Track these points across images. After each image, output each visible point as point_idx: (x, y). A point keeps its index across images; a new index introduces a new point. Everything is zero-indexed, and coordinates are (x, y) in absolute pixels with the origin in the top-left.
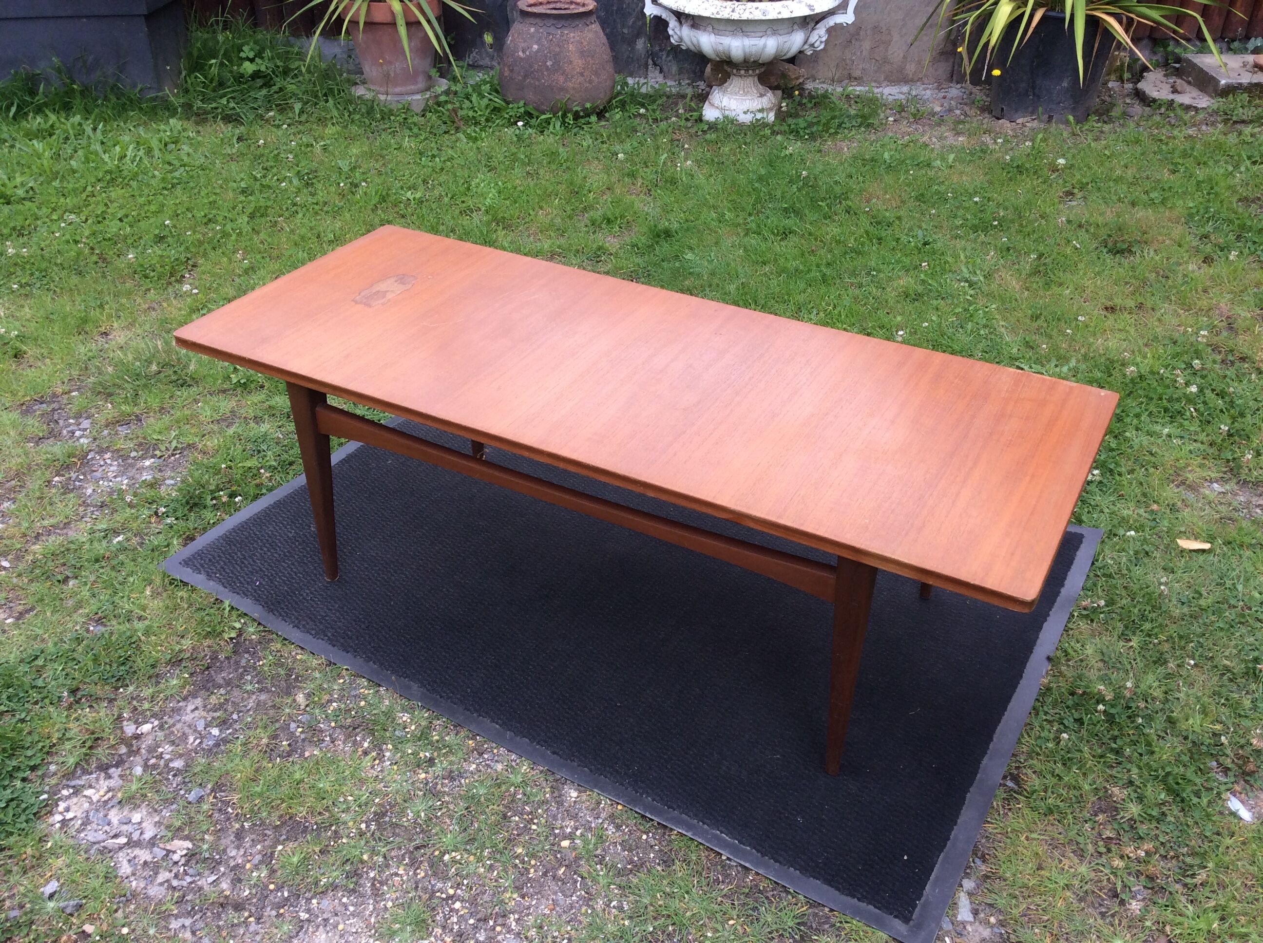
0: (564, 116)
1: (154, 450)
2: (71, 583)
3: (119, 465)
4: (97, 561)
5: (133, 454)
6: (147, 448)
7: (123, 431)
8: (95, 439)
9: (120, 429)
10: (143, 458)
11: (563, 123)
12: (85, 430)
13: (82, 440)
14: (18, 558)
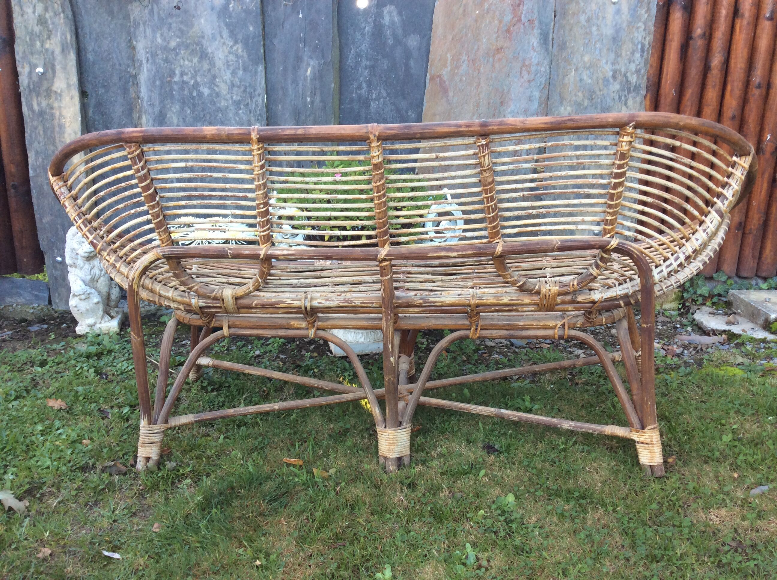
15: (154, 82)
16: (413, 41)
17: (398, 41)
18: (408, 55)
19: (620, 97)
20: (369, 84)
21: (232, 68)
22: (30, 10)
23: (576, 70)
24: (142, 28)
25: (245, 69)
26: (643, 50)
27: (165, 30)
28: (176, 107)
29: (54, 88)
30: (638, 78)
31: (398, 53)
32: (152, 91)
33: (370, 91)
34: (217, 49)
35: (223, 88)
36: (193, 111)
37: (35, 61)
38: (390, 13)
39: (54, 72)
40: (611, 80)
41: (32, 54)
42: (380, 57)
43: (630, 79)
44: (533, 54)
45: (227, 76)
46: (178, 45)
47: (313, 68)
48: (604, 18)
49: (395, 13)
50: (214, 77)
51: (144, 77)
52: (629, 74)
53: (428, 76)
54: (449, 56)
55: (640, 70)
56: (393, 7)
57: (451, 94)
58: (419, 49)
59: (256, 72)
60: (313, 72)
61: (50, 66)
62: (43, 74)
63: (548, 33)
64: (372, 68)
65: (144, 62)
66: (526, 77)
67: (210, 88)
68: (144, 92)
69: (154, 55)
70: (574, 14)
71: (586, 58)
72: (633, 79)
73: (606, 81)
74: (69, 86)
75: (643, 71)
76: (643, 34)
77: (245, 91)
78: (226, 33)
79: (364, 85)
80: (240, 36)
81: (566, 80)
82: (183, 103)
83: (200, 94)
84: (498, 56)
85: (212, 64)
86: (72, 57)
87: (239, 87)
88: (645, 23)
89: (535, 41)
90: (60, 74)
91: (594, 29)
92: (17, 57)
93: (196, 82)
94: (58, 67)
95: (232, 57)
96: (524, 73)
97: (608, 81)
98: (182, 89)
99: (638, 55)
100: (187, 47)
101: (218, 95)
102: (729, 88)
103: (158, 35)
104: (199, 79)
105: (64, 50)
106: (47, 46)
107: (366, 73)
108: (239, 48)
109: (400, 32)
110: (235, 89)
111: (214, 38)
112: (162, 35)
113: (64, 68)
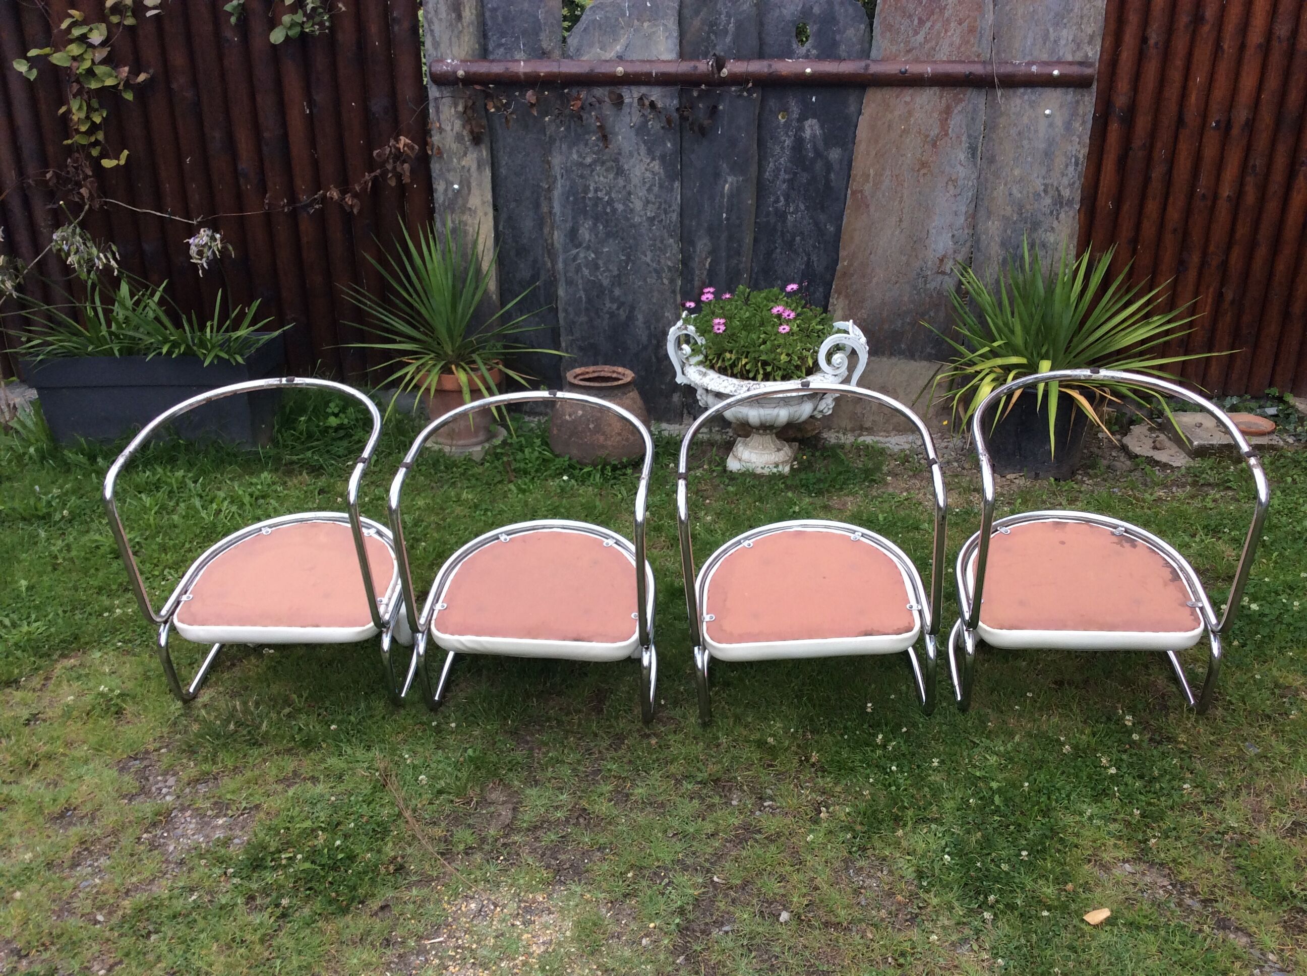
0: (603, 469)
1: (227, 809)
2: (153, 937)
3: (197, 823)
4: (175, 917)
5: (209, 813)
6: (221, 807)
7: (202, 789)
8: (178, 797)
9: (199, 787)
10: (217, 816)
11: (603, 473)
12: (170, 787)
13: (168, 798)
14: (110, 913)
15: (568, 198)
16: (834, 154)
17: (818, 154)
18: (829, 167)
19: (1052, 212)
20: (787, 197)
21: (647, 185)
22: (448, 128)
23: (1005, 185)
24: (558, 143)
25: (661, 187)
26: (1077, 164)
27: (582, 146)
28: (589, 223)
29: (469, 205)
30: (1071, 192)
31: (819, 165)
32: (565, 207)
33: (787, 204)
34: (634, 166)
35: (638, 205)
36: (605, 227)
37: (451, 179)
38: (811, 126)
39: (469, 190)
40: (1043, 194)
41: (449, 171)
42: (799, 170)
43: (1063, 193)
44: (960, 169)
45: (642, 193)
46: (595, 162)
47: (732, 184)
48: (1036, 131)
49: (817, 127)
50: (630, 193)
51: (557, 193)
52: (1061, 188)
53: (849, 192)
54: (871, 171)
55: (1074, 183)
56: (815, 121)
57: (872, 209)
58: (841, 161)
59: (672, 190)
60: (731, 189)
61: (466, 184)
62: (459, 191)
63: (977, 148)
64: (791, 182)
65: (559, 177)
66: (952, 191)
67: (624, 204)
68: (557, 209)
69: (568, 171)
70: (1004, 127)
71: (1017, 172)
72: (1066, 193)
73: (1037, 195)
74: (483, 203)
75: (1077, 185)
76: (1078, 147)
77: (659, 208)
78: (643, 149)
79: (782, 199)
80: (658, 154)
81: (995, 193)
82: (596, 219)
83: (614, 210)
84: (922, 172)
85: (628, 180)
86: (488, 173)
87: (654, 203)
88: (1079, 137)
89: (962, 157)
90: (475, 191)
91: (1025, 142)
92: (434, 175)
93: (610, 197)
94: (474, 184)
95: (648, 174)
96: (951, 187)
97: (1039, 195)
98: (596, 205)
99: (1071, 169)
100: (603, 163)
101: (632, 210)
102: (1171, 199)
103: (574, 151)
104: (613, 195)
105: (479, 167)
106: (463, 163)
107: (784, 186)
108: (656, 166)
109: (821, 145)
110: (650, 206)
111: (631, 154)
112: (578, 152)
113: (480, 185)
